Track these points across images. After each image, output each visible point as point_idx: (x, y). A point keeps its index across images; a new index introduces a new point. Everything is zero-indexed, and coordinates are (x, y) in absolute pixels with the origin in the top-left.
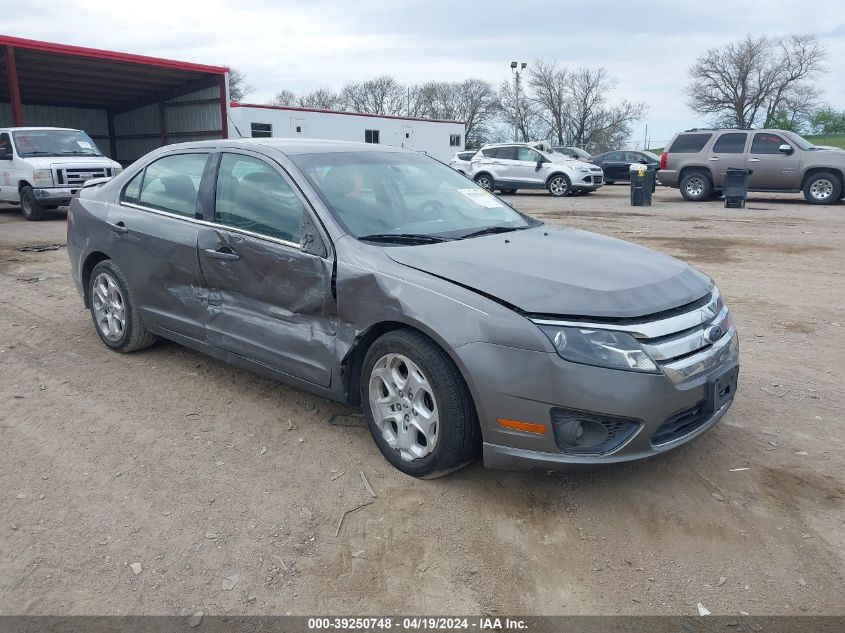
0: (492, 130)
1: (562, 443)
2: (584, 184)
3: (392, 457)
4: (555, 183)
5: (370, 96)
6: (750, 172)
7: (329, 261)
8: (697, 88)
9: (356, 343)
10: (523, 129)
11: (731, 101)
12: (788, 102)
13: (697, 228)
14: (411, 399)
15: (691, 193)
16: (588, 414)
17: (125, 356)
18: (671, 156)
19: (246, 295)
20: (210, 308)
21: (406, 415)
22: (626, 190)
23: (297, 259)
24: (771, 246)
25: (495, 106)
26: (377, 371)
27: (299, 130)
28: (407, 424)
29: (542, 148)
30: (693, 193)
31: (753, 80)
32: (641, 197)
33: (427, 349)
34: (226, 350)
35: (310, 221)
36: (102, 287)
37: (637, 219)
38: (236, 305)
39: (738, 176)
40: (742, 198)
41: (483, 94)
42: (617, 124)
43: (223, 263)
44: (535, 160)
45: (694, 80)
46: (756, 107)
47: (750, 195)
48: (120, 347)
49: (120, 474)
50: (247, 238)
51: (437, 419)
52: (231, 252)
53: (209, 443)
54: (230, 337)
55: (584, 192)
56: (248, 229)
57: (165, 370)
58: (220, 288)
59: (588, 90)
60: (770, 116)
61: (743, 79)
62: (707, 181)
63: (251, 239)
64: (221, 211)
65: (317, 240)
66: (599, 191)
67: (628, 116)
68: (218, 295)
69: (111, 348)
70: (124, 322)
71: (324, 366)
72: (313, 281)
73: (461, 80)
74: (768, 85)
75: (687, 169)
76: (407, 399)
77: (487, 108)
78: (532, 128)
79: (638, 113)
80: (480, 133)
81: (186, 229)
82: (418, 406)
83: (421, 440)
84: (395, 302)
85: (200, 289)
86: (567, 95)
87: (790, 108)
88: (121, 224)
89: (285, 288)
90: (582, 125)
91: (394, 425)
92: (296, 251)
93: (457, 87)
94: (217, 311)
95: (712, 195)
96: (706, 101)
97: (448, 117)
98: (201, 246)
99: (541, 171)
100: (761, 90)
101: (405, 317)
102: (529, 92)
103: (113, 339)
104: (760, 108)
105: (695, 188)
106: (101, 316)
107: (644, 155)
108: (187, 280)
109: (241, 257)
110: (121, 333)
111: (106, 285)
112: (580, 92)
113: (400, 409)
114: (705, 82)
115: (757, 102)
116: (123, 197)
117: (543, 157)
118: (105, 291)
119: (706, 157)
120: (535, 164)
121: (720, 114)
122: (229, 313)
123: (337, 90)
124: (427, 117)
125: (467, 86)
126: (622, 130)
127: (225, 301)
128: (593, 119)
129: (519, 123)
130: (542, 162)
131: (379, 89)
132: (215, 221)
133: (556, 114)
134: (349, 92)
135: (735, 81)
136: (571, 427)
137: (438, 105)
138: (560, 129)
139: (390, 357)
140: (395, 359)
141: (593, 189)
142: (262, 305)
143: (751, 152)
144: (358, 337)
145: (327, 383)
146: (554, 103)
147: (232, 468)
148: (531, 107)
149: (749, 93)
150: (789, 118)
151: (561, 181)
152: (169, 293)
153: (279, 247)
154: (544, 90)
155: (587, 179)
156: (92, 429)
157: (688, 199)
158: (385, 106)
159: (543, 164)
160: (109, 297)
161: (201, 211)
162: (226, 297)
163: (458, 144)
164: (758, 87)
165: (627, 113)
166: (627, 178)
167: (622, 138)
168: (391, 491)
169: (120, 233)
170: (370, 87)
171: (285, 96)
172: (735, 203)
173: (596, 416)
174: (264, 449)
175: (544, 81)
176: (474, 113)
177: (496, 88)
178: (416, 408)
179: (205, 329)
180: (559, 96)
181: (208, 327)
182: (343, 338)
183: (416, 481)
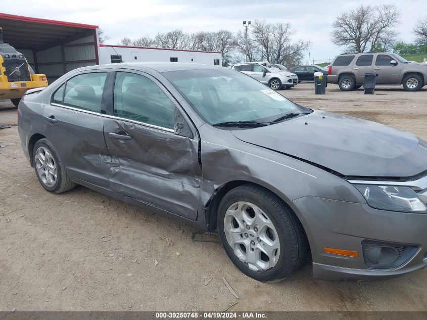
0: (233, 56)
1: (368, 262)
2: (288, 83)
3: (242, 267)
4: (273, 83)
5: (170, 40)
6: (377, 75)
7: (195, 141)
8: (337, 33)
9: (215, 194)
10: (249, 56)
11: (354, 39)
12: (382, 39)
13: (355, 105)
14: (257, 231)
15: (344, 87)
16: (387, 243)
17: (57, 196)
18: (334, 68)
19: (137, 161)
20: (112, 169)
21: (252, 241)
22: (312, 86)
23: (173, 139)
24: (400, 115)
25: (235, 44)
26: (231, 212)
27: (136, 58)
28: (253, 246)
29: (265, 65)
30: (346, 87)
31: (365, 28)
32: (320, 90)
33: (270, 200)
34: (123, 194)
35: (180, 115)
36: (41, 155)
37: (320, 101)
38: (129, 166)
39: (370, 77)
40: (372, 89)
41: (228, 38)
42: (297, 52)
43: (121, 141)
44: (262, 71)
45: (335, 29)
46: (366, 42)
47: (377, 87)
48: (54, 190)
49: (65, 288)
50: (137, 126)
51: (278, 246)
52: (126, 135)
53: (120, 259)
54: (126, 187)
55: (288, 88)
56: (137, 120)
57: (83, 204)
58: (119, 156)
59: (282, 35)
60: (373, 47)
61: (359, 28)
62: (353, 80)
63: (140, 126)
64: (118, 109)
65: (185, 127)
66: (295, 87)
67: (303, 48)
68: (117, 161)
69: (48, 191)
70: (56, 176)
71: (193, 208)
72: (184, 153)
73: (216, 31)
74: (372, 31)
75: (342, 74)
76: (253, 231)
77: (230, 45)
78: (254, 55)
79: (307, 46)
80: (226, 58)
81: (95, 120)
82: (263, 237)
83: (264, 257)
84: (245, 168)
85: (105, 157)
86: (271, 37)
87: (383, 42)
88: (52, 117)
89: (164, 157)
90: (279, 53)
91: (243, 247)
92: (172, 134)
93: (215, 34)
94: (117, 170)
95: (355, 88)
96: (341, 39)
97: (210, 50)
98: (106, 130)
99: (265, 77)
100: (369, 33)
101: (253, 178)
102: (252, 37)
103: (49, 186)
104: (368, 42)
105: (346, 84)
106: (41, 172)
107: (316, 68)
108: (97, 151)
109: (133, 137)
110: (55, 182)
111: (44, 153)
112: (277, 35)
113: (248, 237)
114: (340, 29)
115: (367, 40)
116: (53, 100)
117: (266, 70)
118: (43, 157)
119: (352, 68)
120: (262, 73)
121: (349, 46)
122: (125, 172)
123: (153, 37)
124: (199, 50)
125: (220, 34)
126: (299, 55)
127: (122, 164)
128: (284, 50)
129: (247, 52)
130: (266, 72)
131: (174, 36)
132: (114, 115)
133: (266, 47)
134: (159, 38)
135: (355, 29)
136: (375, 251)
137: (205, 44)
138: (268, 55)
139: (241, 204)
140: (244, 206)
141: (293, 86)
142: (147, 167)
143: (376, 65)
144: (217, 190)
145: (195, 218)
146: (265, 42)
147: (139, 279)
148: (253, 44)
149: (363, 35)
150: (383, 47)
151: (276, 82)
152: (85, 160)
153: (160, 132)
154: (260, 35)
155: (290, 81)
156: (42, 251)
157: (343, 90)
158: (178, 45)
159: (267, 74)
160: (46, 161)
161: (104, 109)
162: (123, 161)
163: (218, 64)
164: (367, 32)
165: (302, 46)
166: (313, 79)
167: (299, 59)
168: (247, 292)
169: (52, 122)
170: (170, 35)
171: (126, 41)
172: (369, 91)
173: (392, 244)
174: (156, 263)
175: (259, 31)
176: (224, 48)
177: (235, 35)
178: (261, 238)
179: (108, 182)
180: (267, 38)
181: (111, 180)
182: (205, 190)
183: (261, 284)
